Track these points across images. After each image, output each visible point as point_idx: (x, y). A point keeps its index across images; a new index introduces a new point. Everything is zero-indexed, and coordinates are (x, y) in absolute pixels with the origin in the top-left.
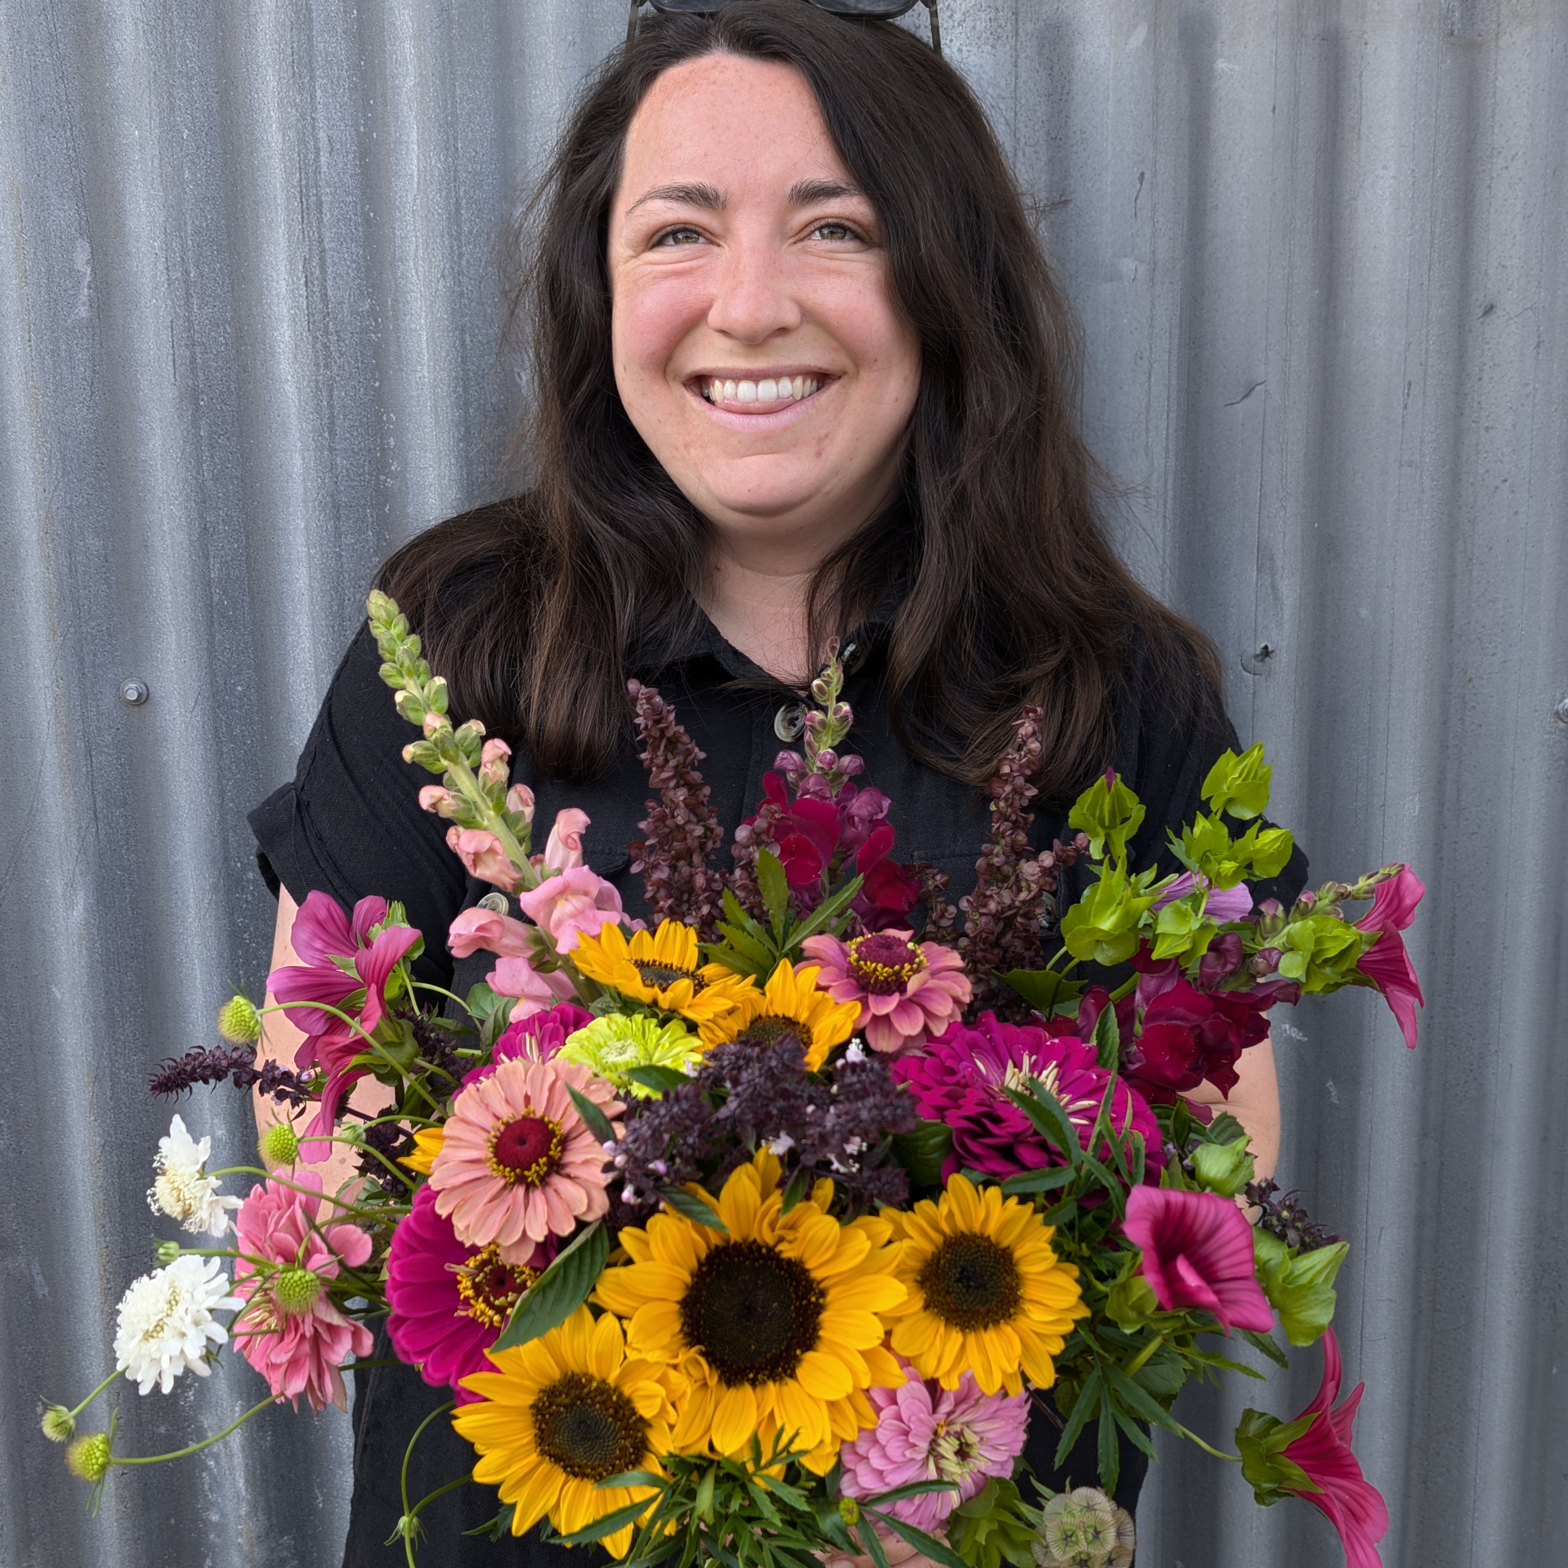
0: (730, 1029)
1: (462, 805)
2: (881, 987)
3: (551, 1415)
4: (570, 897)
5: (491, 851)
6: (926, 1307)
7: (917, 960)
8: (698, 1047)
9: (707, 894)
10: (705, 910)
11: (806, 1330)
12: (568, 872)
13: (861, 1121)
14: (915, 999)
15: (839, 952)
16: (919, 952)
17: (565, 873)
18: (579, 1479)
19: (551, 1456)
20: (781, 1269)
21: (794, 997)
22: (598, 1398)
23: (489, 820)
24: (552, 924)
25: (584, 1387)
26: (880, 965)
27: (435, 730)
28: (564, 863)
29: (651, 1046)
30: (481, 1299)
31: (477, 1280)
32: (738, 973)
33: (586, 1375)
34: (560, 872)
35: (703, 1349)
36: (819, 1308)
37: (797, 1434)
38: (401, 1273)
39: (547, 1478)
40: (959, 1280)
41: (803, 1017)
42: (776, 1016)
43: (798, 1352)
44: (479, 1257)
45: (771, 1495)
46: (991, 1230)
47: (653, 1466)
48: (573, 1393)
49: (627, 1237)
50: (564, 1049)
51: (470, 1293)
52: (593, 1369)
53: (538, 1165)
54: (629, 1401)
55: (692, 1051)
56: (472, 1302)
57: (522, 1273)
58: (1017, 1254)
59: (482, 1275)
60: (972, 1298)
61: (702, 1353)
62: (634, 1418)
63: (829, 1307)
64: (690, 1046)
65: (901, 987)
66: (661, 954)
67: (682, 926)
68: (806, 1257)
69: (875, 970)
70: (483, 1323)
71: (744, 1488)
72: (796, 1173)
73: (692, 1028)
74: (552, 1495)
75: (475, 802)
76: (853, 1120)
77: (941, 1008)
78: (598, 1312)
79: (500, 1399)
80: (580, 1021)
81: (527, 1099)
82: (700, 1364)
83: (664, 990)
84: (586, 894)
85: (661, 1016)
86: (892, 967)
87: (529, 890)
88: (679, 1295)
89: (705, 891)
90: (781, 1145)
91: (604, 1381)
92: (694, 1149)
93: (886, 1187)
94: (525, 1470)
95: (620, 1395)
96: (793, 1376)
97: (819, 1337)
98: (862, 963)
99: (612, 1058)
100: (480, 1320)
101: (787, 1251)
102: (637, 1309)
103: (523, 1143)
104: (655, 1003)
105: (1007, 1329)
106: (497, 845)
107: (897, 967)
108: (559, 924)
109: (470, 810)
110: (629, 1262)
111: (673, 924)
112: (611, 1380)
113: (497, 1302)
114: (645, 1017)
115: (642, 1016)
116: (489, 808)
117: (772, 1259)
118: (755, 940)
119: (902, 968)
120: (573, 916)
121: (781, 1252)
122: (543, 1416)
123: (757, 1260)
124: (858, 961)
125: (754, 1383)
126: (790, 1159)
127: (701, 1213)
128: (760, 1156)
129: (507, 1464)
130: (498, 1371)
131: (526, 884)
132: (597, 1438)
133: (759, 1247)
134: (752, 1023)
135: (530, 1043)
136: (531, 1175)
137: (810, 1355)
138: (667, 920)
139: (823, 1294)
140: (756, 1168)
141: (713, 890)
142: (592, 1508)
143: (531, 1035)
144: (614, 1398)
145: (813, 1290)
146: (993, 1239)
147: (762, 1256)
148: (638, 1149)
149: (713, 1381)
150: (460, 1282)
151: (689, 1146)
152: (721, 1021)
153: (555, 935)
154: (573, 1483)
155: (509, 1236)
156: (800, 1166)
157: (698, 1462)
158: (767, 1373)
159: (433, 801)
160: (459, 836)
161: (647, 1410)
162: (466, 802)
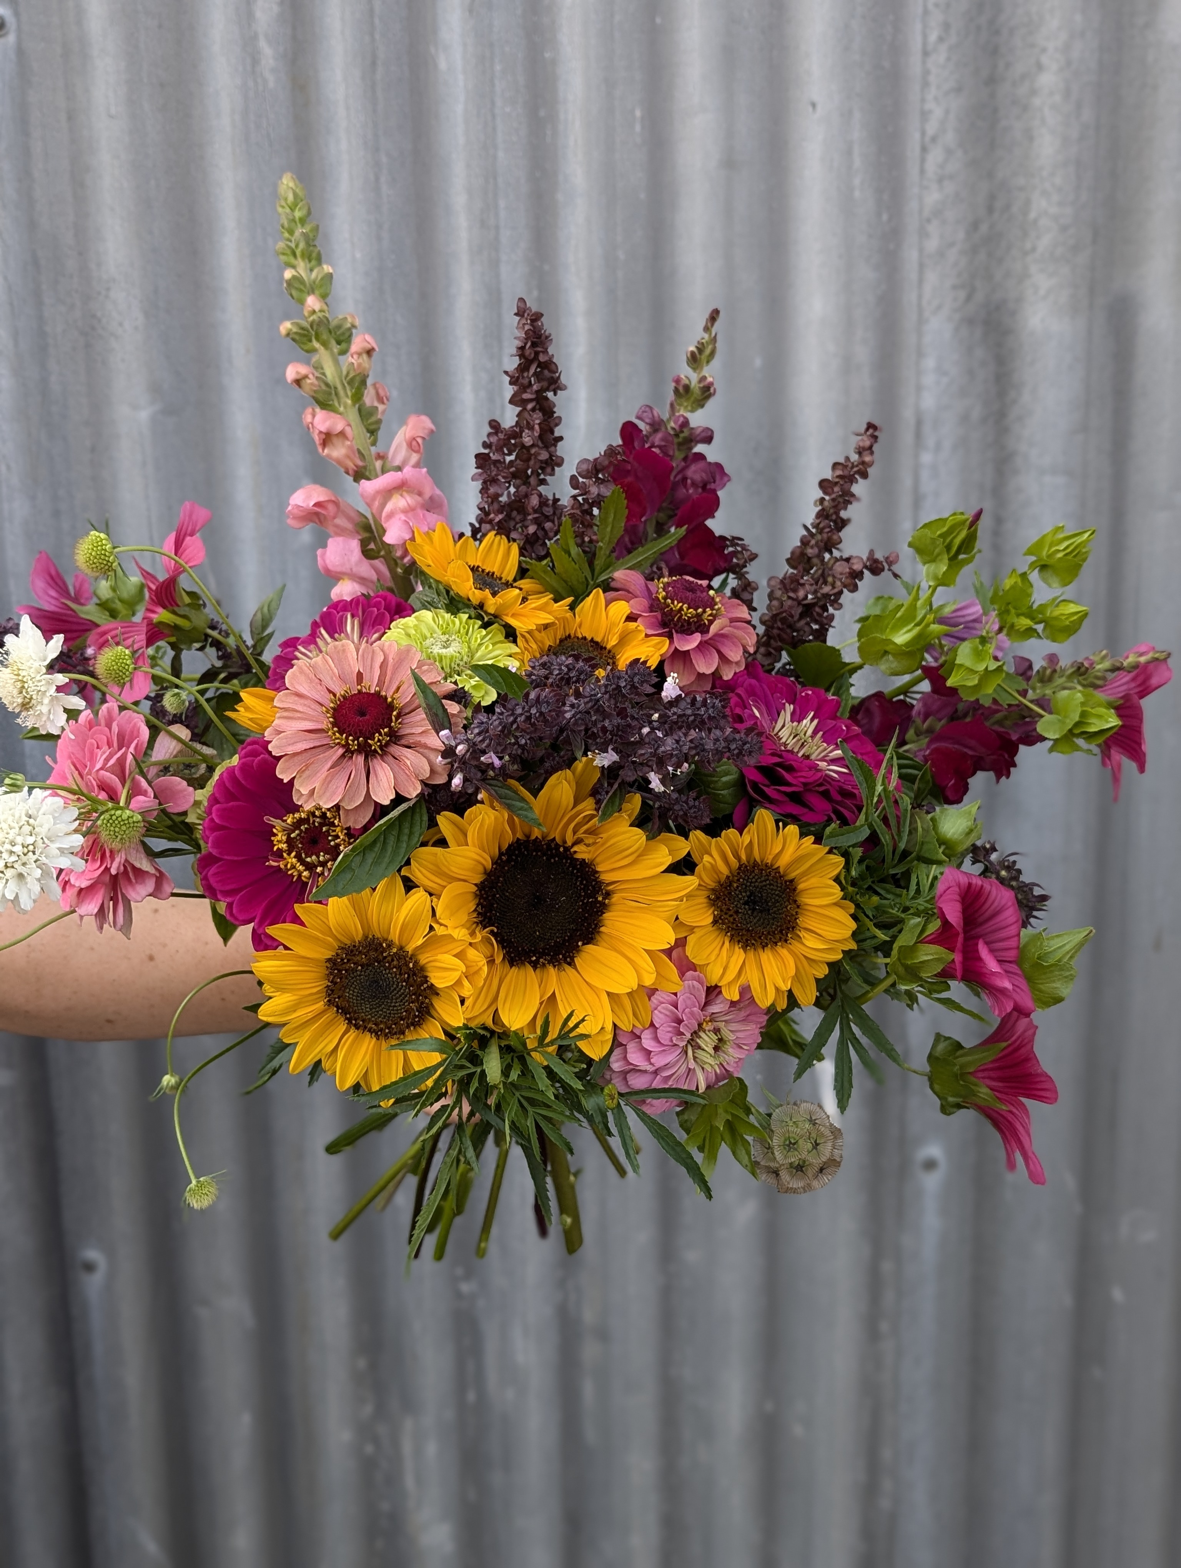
0: (543, 642)
1: (324, 387)
2: (682, 626)
3: (346, 971)
4: (403, 493)
5: (345, 437)
6: (715, 922)
7: (716, 607)
8: (516, 653)
9: (536, 515)
10: (532, 529)
11: (589, 925)
12: (408, 470)
14: (712, 642)
15: (644, 588)
16: (718, 600)
17: (405, 471)
18: (361, 1031)
19: (338, 1008)
20: (574, 868)
21: (604, 623)
22: (395, 963)
23: (345, 407)
24: (382, 516)
25: (384, 950)
26: (686, 605)
27: (313, 312)
28: (405, 462)
29: (474, 645)
30: (293, 854)
31: (293, 835)
32: (551, 593)
33: (385, 940)
34: (399, 469)
35: (496, 930)
36: (602, 908)
37: (583, 1020)
39: (330, 1024)
40: (747, 903)
41: (612, 642)
42: (585, 638)
43: (580, 943)
44: (297, 815)
45: (546, 1069)
46: (782, 863)
47: (433, 1032)
48: (373, 954)
49: (445, 820)
50: (389, 633)
51: (284, 846)
52: (394, 936)
53: (380, 735)
54: (422, 969)
55: (510, 656)
56: (285, 855)
57: (337, 837)
58: (801, 887)
59: (297, 832)
60: (755, 921)
61: (492, 932)
62: (425, 986)
63: (613, 908)
64: (509, 652)
65: (703, 629)
66: (483, 561)
67: (506, 540)
68: (598, 860)
69: (681, 609)
70: (292, 876)
71: (523, 1060)
72: (616, 786)
73: (511, 634)
74: (331, 1041)
75: (336, 388)
77: (732, 654)
78: (409, 885)
79: (300, 948)
80: (402, 610)
81: (360, 676)
82: (492, 945)
83: (494, 594)
84: (420, 494)
85: (486, 619)
86: (696, 610)
87: (369, 479)
88: (478, 879)
89: (535, 511)
90: (606, 759)
91: (401, 948)
93: (692, 811)
94: (310, 1016)
95: (416, 963)
96: (571, 963)
97: (599, 932)
98: (669, 601)
99: (437, 650)
100: (290, 872)
101: (582, 852)
102: (445, 887)
103: (363, 714)
104: (481, 606)
105: (784, 951)
106: (348, 430)
107: (700, 610)
108: (390, 517)
109: (330, 394)
110: (442, 843)
111: (498, 537)
112: (410, 948)
113: (308, 860)
114: (470, 618)
115: (467, 616)
116: (347, 396)
117: (567, 858)
118: (575, 566)
119: (704, 612)
120: (404, 512)
121: (575, 852)
122: (340, 971)
123: (553, 856)
124: (665, 598)
125: (535, 965)
126: (610, 773)
127: (521, 809)
128: (579, 765)
129: (293, 1008)
130: (302, 924)
131: (367, 472)
132: (386, 997)
133: (557, 846)
134: (562, 640)
135: (352, 625)
136: (373, 744)
137: (590, 948)
138: (493, 533)
139: (608, 895)
140: (574, 774)
141: (543, 513)
142: (368, 1057)
143: (353, 616)
144: (411, 965)
145: (600, 889)
147: (558, 854)
149: (499, 959)
150: (275, 835)
152: (537, 634)
153: (385, 525)
154: (353, 1033)
155: (352, 800)
156: (619, 780)
157: (483, 1032)
158: (548, 958)
159: (298, 377)
160: (314, 416)
161: (439, 980)
162: (327, 385)
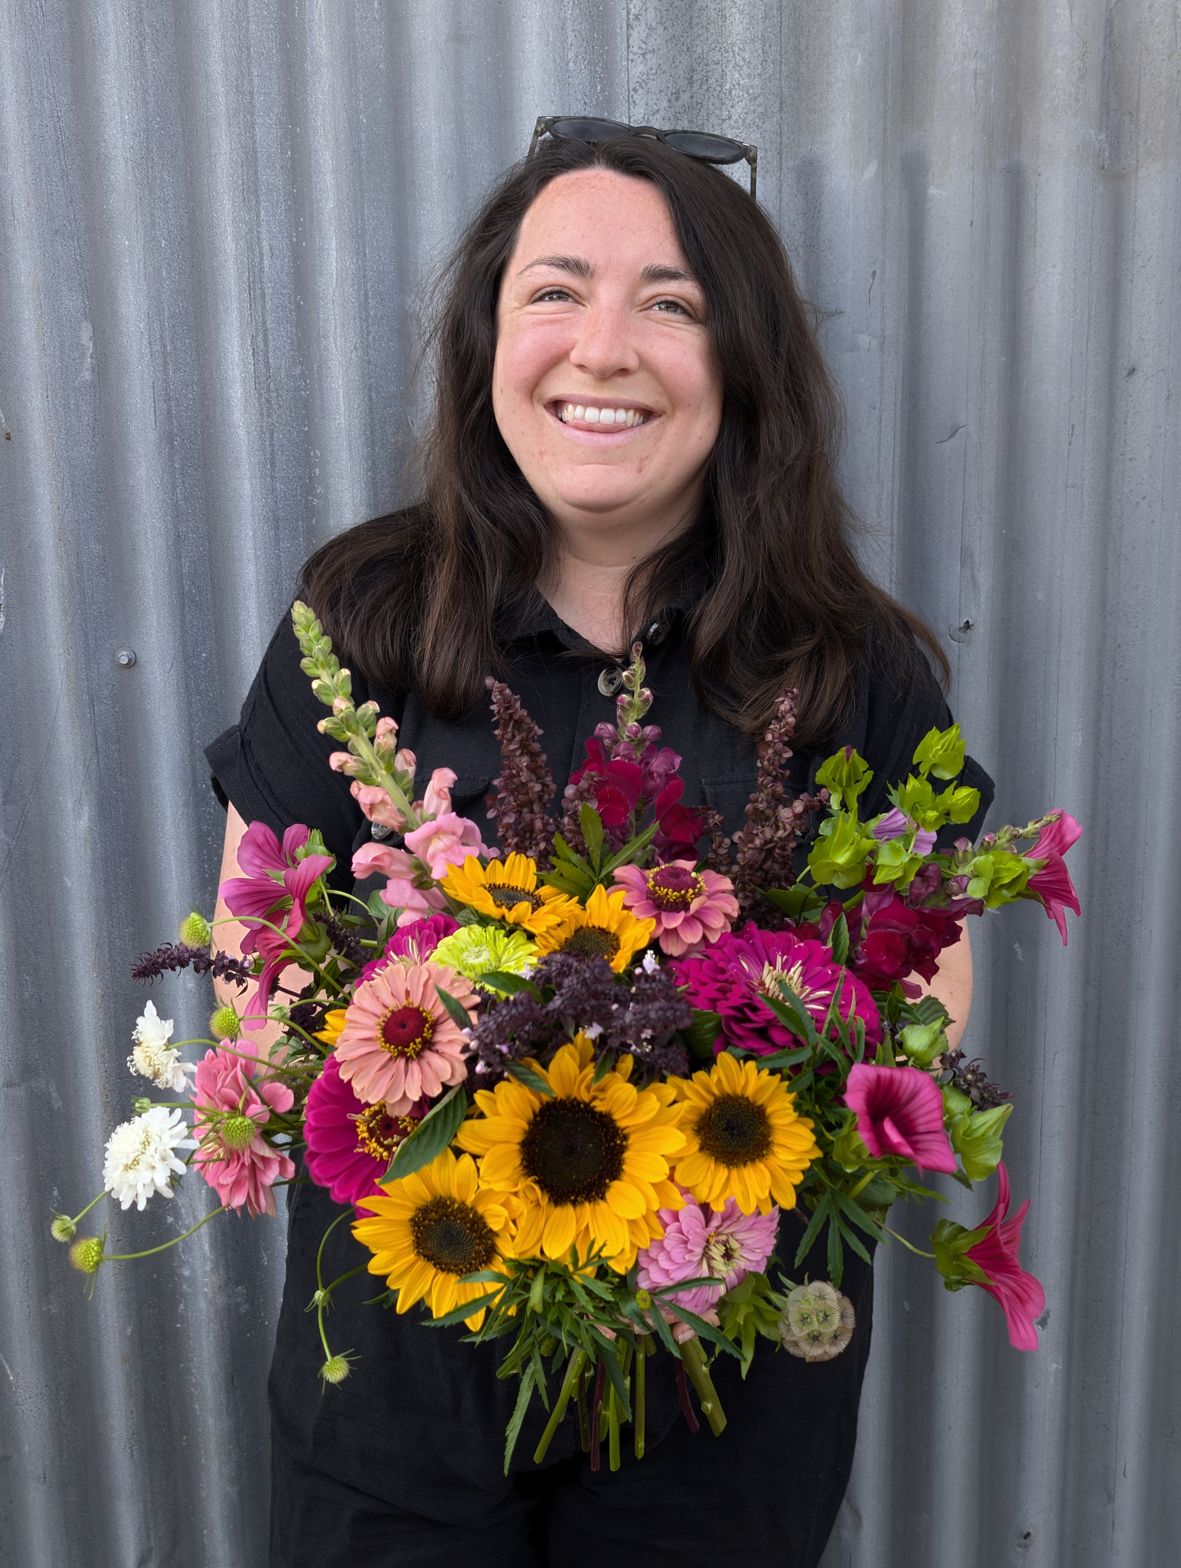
0: (560, 937)
1: (362, 767)
2: (672, 906)
3: (424, 1227)
4: (441, 836)
5: (383, 802)
6: (701, 1149)
7: (698, 886)
8: (535, 952)
9: (543, 834)
10: (542, 846)
11: (613, 1165)
12: (440, 818)
13: (650, 1019)
14: (696, 915)
15: (641, 878)
16: (700, 879)
17: (438, 819)
18: (445, 1272)
19: (425, 1256)
20: (595, 1119)
21: (607, 913)
22: (459, 1215)
23: (382, 777)
24: (428, 857)
25: (449, 1207)
26: (670, 890)
27: (342, 711)
28: (438, 809)
29: (500, 952)
30: (374, 1140)
31: (371, 1125)
32: (566, 893)
33: (450, 1198)
34: (434, 817)
35: (537, 1178)
36: (623, 1149)
37: (605, 1245)
38: (315, 1120)
39: (422, 1271)
40: (725, 1130)
41: (613, 929)
42: (594, 927)
43: (607, 1181)
44: (372, 1109)
45: (584, 1287)
46: (750, 1092)
47: (499, 1266)
48: (440, 1211)
49: (481, 1097)
50: (436, 952)
51: (366, 1135)
52: (455, 1194)
53: (415, 1043)
54: (481, 1218)
55: (531, 955)
56: (367, 1142)
57: (404, 1121)
58: (769, 1110)
59: (374, 1122)
60: (735, 1143)
61: (535, 1182)
62: (485, 1230)
63: (631, 1148)
64: (529, 951)
65: (686, 906)
66: (509, 879)
67: (525, 857)
68: (613, 1111)
69: (667, 894)
70: (375, 1158)
71: (566, 1282)
72: (604, 1052)
73: (531, 937)
74: (426, 1284)
75: (371, 764)
76: (645, 1018)
77: (716, 922)
78: (458, 1152)
79: (387, 1214)
80: (447, 929)
81: (407, 993)
82: (534, 1189)
83: (510, 909)
84: (454, 833)
85: (507, 928)
86: (679, 892)
87: (412, 831)
88: (519, 1138)
89: (542, 832)
90: (593, 1032)
91: (463, 1203)
92: (529, 1035)
93: (672, 1062)
94: (406, 1266)
95: (475, 1213)
96: (603, 1198)
97: (622, 1170)
98: (657, 888)
99: (472, 961)
100: (373, 1155)
101: (600, 1106)
102: (488, 1149)
103: (404, 1027)
104: (503, 918)
105: (761, 1166)
106: (387, 798)
107: (683, 892)
108: (434, 856)
109: (368, 770)
110: (482, 1116)
111: (518, 856)
112: (469, 1203)
113: (385, 1142)
114: (496, 929)
115: (493, 928)
116: (381, 768)
117: (588, 1112)
118: (579, 869)
119: (687, 892)
120: (444, 851)
121: (595, 1107)
122: (419, 1227)
123: (577, 1112)
124: (654, 886)
125: (574, 1203)
126: (601, 1041)
127: (535, 1081)
128: (579, 1039)
129: (393, 1261)
130: (386, 1195)
131: (409, 826)
132: (459, 1243)
133: (579, 1103)
134: (576, 932)
135: (412, 945)
136: (410, 1051)
137: (615, 1183)
138: (514, 853)
139: (625, 1138)
140: (576, 1047)
141: (548, 831)
142: (455, 1294)
143: (413, 938)
144: (471, 1216)
145: (618, 1135)
146: (750, 1099)
147: (581, 1110)
148: (487, 1037)
149: (544, 1201)
150: (358, 1127)
151: (526, 1032)
152: (553, 932)
153: (431, 864)
154: (441, 1276)
155: (393, 1096)
156: (608, 1047)
157: (532, 1263)
158: (584, 1196)
159: (340, 764)
160: (360, 789)
161: (495, 1225)
162: (364, 764)
